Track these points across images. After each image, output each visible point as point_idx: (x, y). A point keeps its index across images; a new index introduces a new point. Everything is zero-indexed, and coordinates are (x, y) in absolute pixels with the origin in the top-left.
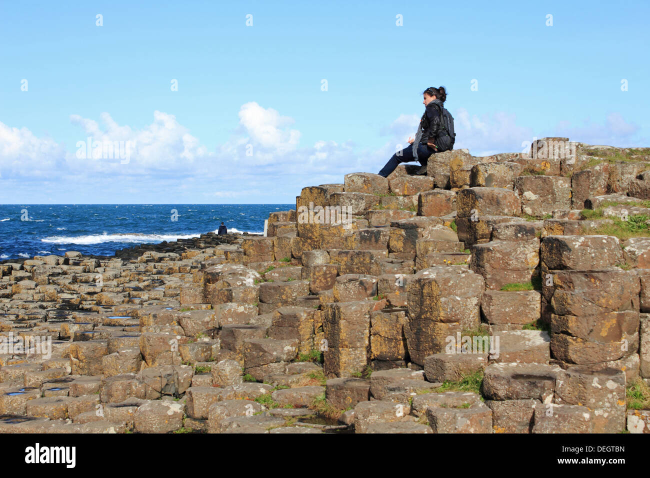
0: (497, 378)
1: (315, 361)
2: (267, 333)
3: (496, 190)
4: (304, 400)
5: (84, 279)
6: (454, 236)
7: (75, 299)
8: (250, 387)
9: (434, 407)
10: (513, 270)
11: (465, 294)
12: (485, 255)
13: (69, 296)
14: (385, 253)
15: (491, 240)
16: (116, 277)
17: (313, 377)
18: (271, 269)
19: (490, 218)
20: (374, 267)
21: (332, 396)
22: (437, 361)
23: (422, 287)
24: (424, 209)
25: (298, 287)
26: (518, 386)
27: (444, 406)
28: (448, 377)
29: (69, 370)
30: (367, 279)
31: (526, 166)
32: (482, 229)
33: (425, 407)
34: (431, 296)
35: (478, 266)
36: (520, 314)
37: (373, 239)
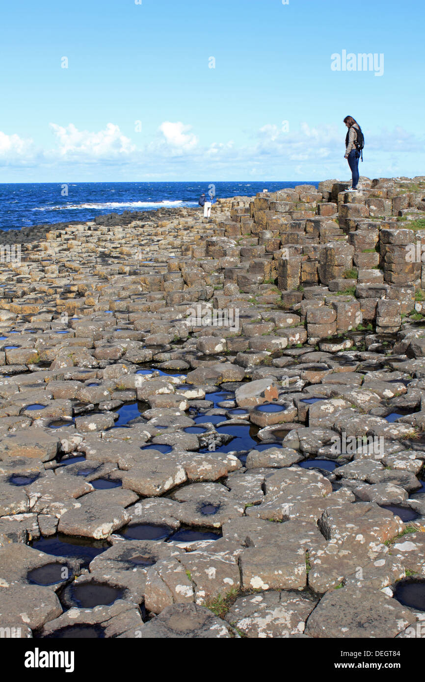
0: (362, 289)
1: (272, 283)
2: (248, 271)
3: (358, 205)
4: (271, 301)
5: (104, 239)
6: (337, 226)
7: (107, 251)
8: (244, 296)
9: (335, 302)
10: (367, 244)
11: (346, 254)
12: (355, 237)
13: (103, 250)
14: (304, 233)
15: (356, 230)
16: (123, 238)
17: (273, 291)
18: (241, 239)
19: (356, 219)
20: (300, 241)
21: (285, 299)
22: (335, 283)
23: (327, 251)
24: (321, 212)
25: (260, 249)
26: (371, 293)
27: (339, 301)
28: (340, 289)
29: (141, 289)
30: (298, 246)
31: (371, 193)
32: (352, 224)
33: (331, 302)
34: (331, 255)
35: (351, 241)
36: (370, 263)
37: (297, 227)
